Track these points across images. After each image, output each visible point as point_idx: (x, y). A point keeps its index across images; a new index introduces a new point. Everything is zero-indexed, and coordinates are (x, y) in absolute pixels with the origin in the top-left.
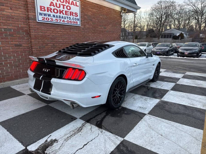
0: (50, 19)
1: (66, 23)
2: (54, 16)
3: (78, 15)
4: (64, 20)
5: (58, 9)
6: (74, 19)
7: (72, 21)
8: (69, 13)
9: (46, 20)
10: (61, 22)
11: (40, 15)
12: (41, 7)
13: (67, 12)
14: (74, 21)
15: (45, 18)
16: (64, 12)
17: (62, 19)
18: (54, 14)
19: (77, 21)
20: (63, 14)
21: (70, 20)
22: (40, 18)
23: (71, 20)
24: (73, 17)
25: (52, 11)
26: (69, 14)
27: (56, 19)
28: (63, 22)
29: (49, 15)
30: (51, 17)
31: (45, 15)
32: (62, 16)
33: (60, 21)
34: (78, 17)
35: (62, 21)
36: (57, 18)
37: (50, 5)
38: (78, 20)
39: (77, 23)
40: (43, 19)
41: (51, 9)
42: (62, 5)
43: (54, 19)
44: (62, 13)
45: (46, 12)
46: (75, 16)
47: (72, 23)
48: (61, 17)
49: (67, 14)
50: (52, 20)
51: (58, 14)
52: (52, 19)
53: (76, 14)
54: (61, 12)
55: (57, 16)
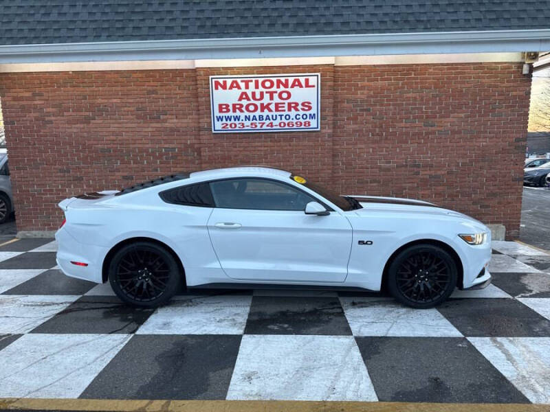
0: (238, 126)
1: (278, 127)
2: (247, 118)
3: (314, 105)
4: (271, 123)
5: (258, 103)
6: (301, 117)
7: (295, 121)
8: (286, 106)
9: (230, 129)
10: (264, 127)
11: (218, 120)
12: (220, 106)
13: (280, 105)
14: (301, 120)
15: (227, 125)
16: (272, 107)
17: (268, 122)
18: (247, 114)
19: (308, 120)
20: (270, 110)
21: (287, 122)
22: (218, 126)
23: (291, 120)
24: (298, 113)
25: (244, 109)
26: (286, 108)
27: (252, 124)
28: (270, 128)
29: (237, 118)
30: (240, 121)
31: (228, 118)
32: (268, 116)
33: (261, 127)
34: (314, 111)
35: (268, 126)
36: (254, 121)
37: (240, 99)
38: (312, 117)
39: (309, 125)
40: (224, 127)
41: (241, 106)
42: (267, 92)
43: (247, 123)
44: (266, 110)
45: (231, 114)
46: (303, 109)
47: (293, 125)
48: (264, 118)
49: (280, 109)
50: (244, 127)
51: (258, 113)
52: (243, 124)
53: (306, 104)
54: (263, 108)
55: (254, 116)
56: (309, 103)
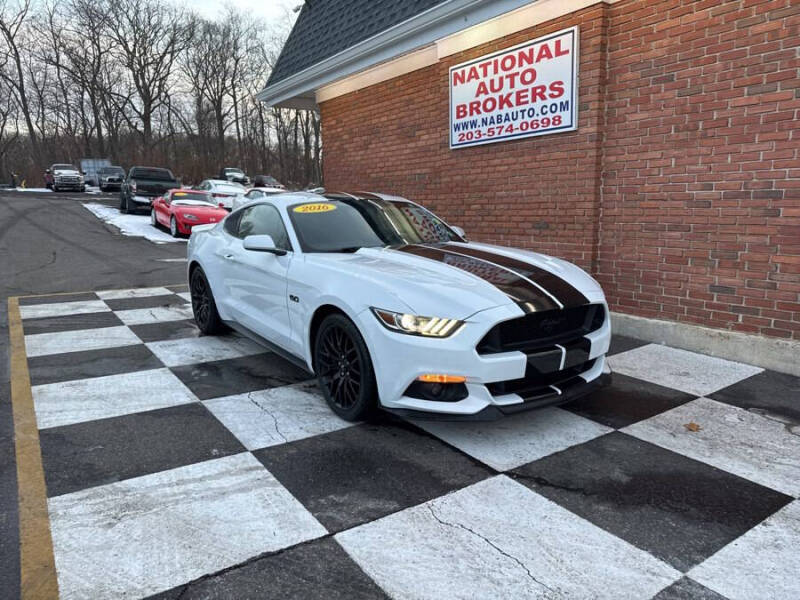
0: (475, 135)
1: (520, 131)
2: (484, 122)
3: (567, 87)
4: (511, 126)
5: (496, 96)
6: (548, 109)
7: (541, 117)
8: (529, 93)
9: (466, 141)
10: (503, 134)
11: (456, 130)
12: (458, 108)
13: (522, 94)
14: (550, 116)
15: (464, 136)
16: (513, 99)
17: (506, 125)
18: (484, 115)
19: (558, 113)
20: (510, 105)
21: (529, 120)
22: (455, 138)
23: (535, 117)
24: (544, 103)
25: (481, 108)
26: (529, 98)
27: (489, 131)
28: (509, 134)
29: (474, 124)
30: (478, 128)
31: (465, 126)
32: (507, 114)
33: (499, 133)
34: (566, 97)
35: (507, 131)
36: (492, 126)
37: (479, 93)
38: (564, 106)
39: (560, 122)
40: (460, 140)
41: (478, 103)
42: (507, 77)
43: (484, 130)
44: (505, 105)
46: (552, 96)
47: (538, 126)
48: (503, 118)
49: (522, 100)
50: (480, 136)
51: (495, 113)
53: (556, 86)
54: (504, 101)
55: (492, 118)
56: (560, 83)
